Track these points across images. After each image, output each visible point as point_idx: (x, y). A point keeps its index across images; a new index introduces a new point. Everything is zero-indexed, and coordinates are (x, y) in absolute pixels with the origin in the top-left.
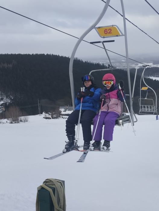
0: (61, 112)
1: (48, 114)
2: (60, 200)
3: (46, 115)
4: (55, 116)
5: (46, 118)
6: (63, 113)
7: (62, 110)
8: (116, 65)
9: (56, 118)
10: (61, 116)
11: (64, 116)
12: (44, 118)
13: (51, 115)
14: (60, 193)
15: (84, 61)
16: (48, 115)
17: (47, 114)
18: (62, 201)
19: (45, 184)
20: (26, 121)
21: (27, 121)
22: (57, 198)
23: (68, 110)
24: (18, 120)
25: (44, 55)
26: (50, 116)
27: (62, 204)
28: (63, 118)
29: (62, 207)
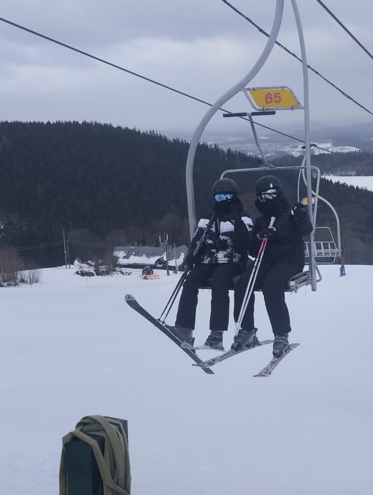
0: (117, 258)
1: (87, 264)
2: (118, 467)
3: (81, 267)
4: (103, 268)
5: (83, 274)
6: (122, 261)
7: (120, 254)
8: (246, 147)
9: (107, 273)
10: (118, 269)
11: (124, 270)
12: (77, 273)
13: (95, 266)
14: (116, 449)
16: (86, 268)
17: (85, 266)
18: (121, 468)
19: (80, 428)
20: (34, 280)
21: (37, 282)
22: (108, 461)
23: (135, 255)
24: (15, 278)
26: (92, 270)
27: (122, 476)
28: (122, 273)
29: (122, 482)
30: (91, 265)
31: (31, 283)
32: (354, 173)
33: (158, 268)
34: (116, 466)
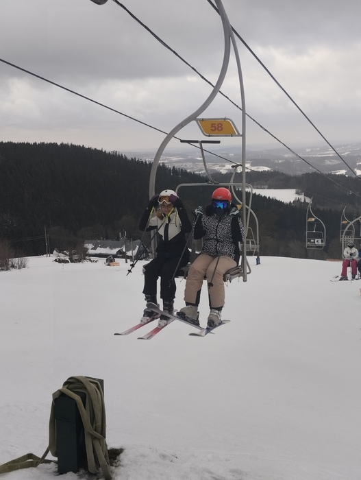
0: (87, 249)
1: (63, 253)
3: (59, 256)
4: (76, 257)
5: (60, 261)
6: (91, 252)
7: (90, 246)
8: (186, 165)
9: (79, 261)
10: (87, 257)
11: (92, 258)
12: (56, 260)
13: (69, 255)
14: (94, 402)
15: (129, 158)
16: (62, 257)
17: (61, 254)
18: (99, 418)
19: (66, 386)
20: (22, 266)
22: (89, 413)
23: (101, 247)
24: (7, 264)
25: (55, 145)
26: (67, 259)
28: (90, 261)
29: (100, 429)
30: (66, 254)
31: (19, 268)
32: (267, 186)
33: (119, 257)
34: (94, 416)
